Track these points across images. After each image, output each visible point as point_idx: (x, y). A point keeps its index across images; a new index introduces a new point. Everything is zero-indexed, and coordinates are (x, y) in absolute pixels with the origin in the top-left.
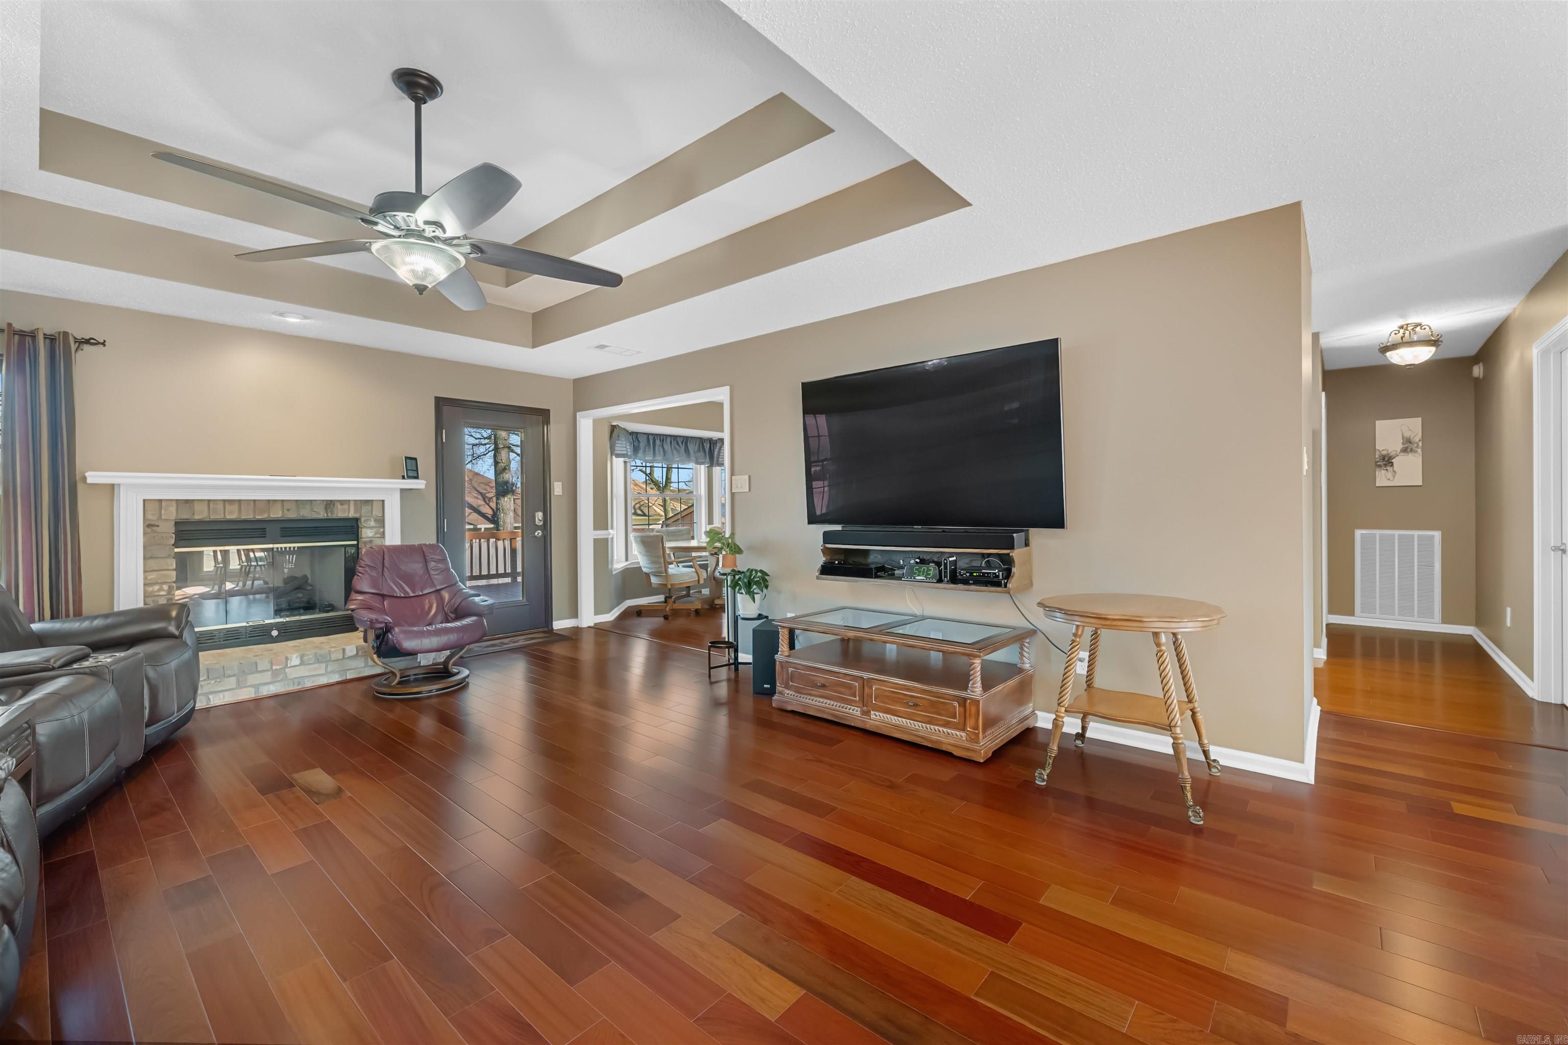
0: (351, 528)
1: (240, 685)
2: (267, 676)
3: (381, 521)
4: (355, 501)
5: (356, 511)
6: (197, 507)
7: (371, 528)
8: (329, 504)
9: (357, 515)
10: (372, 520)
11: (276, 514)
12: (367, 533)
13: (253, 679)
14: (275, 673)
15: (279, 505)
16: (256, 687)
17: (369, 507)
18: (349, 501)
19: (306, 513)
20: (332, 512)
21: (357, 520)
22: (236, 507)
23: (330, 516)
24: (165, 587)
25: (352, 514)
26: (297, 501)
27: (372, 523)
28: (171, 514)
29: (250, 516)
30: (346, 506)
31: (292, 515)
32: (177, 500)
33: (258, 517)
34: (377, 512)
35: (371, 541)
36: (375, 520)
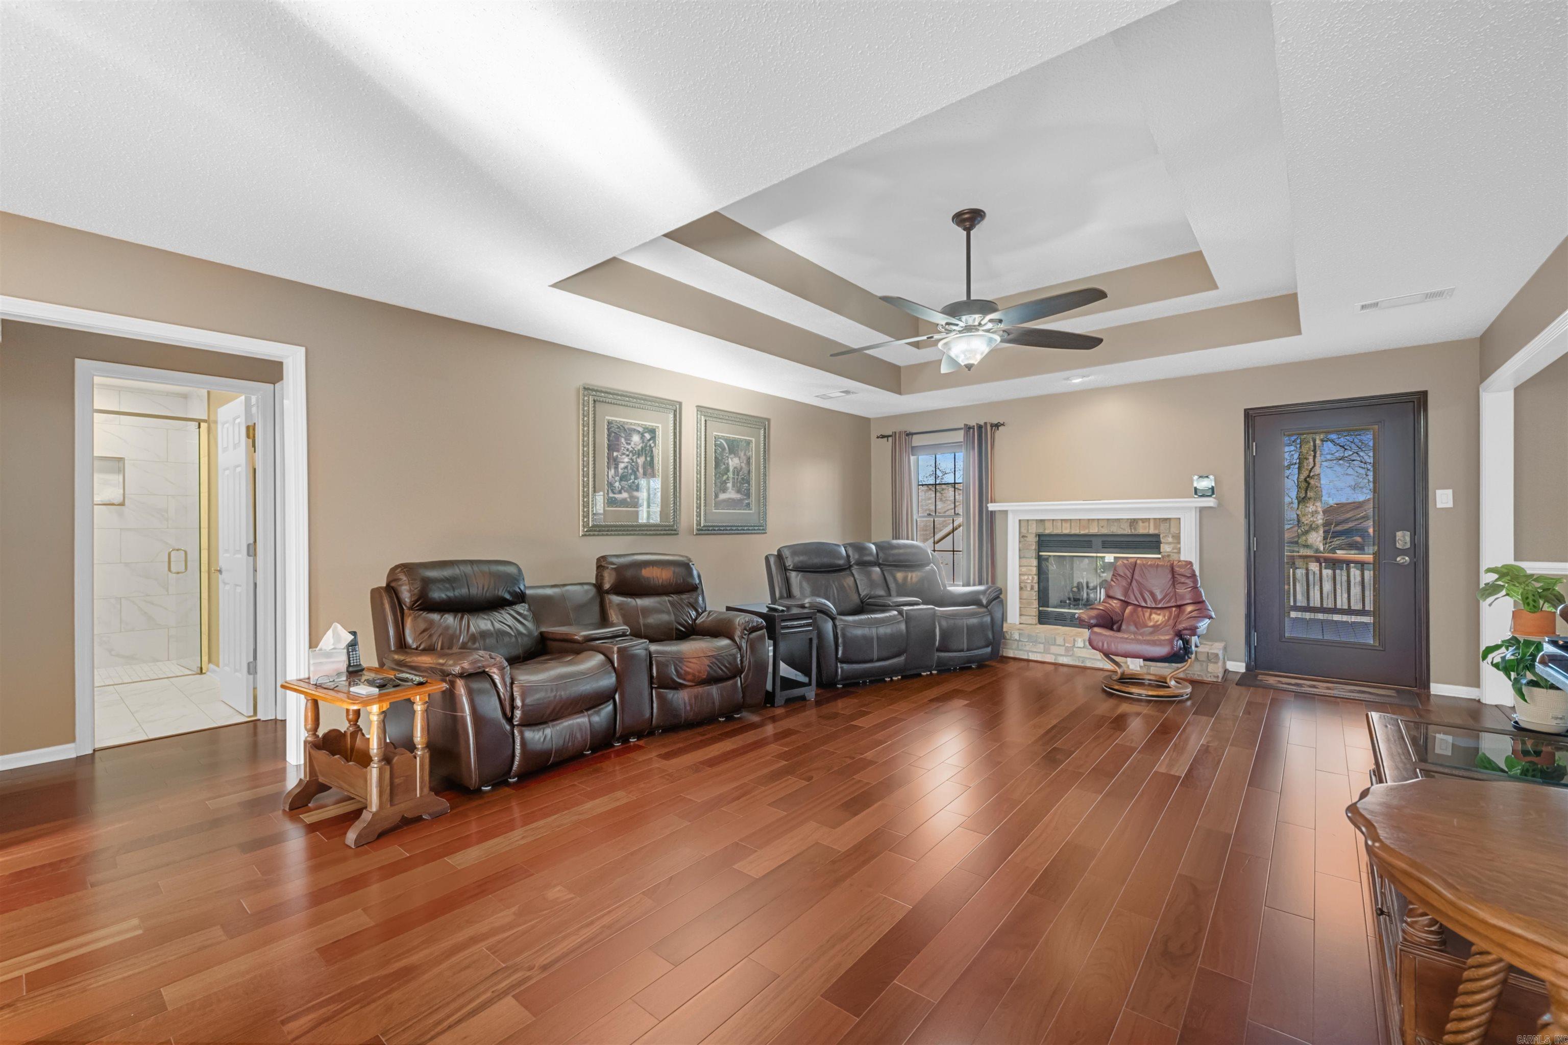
0: (1152, 543)
1: (1046, 651)
2: (1061, 650)
3: (1177, 537)
4: (1155, 519)
5: (1155, 528)
6: (1048, 525)
7: (1170, 543)
8: (1133, 522)
9: (1156, 532)
10: (1170, 536)
11: (1094, 530)
12: (1165, 548)
13: (1054, 649)
14: (1067, 649)
15: (1096, 523)
16: (1056, 655)
17: (1168, 525)
18: (1149, 519)
19: (1115, 530)
20: (1135, 529)
21: (1158, 536)
22: (1068, 525)
23: (1134, 532)
24: (1030, 578)
25: (1152, 531)
26: (1108, 520)
27: (1170, 540)
28: (1033, 529)
29: (1077, 532)
30: (1147, 524)
31: (1104, 531)
32: (1036, 520)
33: (1082, 532)
34: (1173, 530)
35: (1169, 556)
36: (1173, 537)
